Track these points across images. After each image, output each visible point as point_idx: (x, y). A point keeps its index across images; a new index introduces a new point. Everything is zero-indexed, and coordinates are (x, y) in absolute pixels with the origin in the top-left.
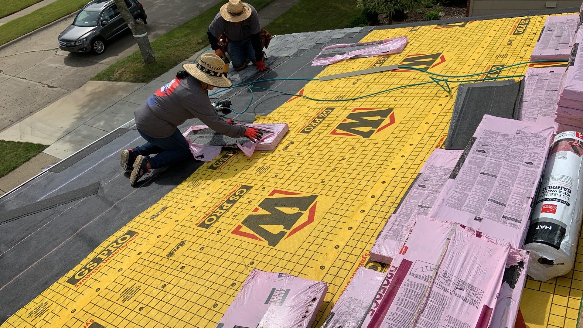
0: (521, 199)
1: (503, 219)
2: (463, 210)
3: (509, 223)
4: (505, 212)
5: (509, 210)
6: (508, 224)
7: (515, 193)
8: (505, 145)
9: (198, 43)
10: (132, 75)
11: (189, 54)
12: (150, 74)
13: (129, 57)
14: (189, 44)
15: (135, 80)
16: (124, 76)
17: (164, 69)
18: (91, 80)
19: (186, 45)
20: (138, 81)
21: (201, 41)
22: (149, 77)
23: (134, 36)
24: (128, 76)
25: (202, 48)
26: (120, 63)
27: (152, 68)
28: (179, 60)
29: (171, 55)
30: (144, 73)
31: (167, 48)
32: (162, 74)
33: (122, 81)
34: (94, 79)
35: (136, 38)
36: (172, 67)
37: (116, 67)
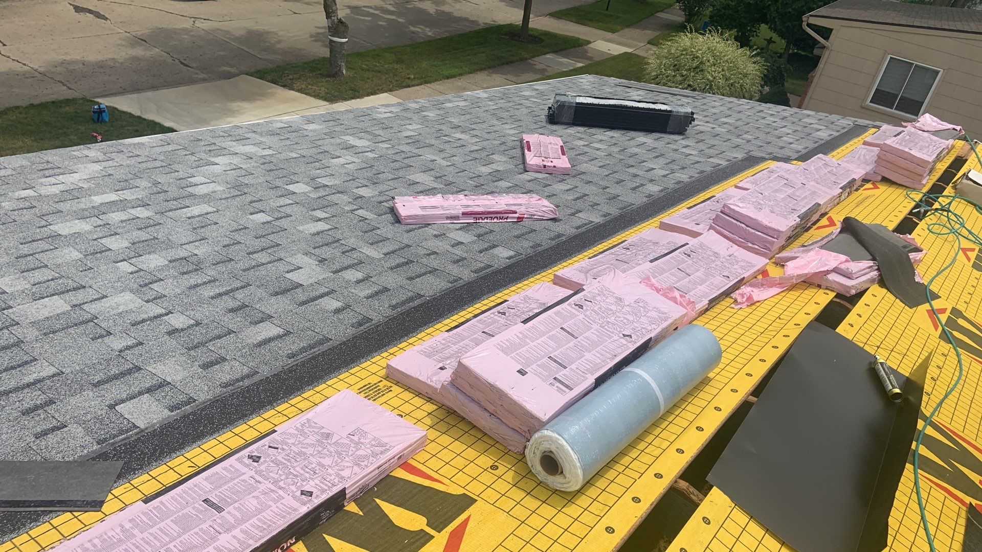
0: (588, 367)
1: (552, 381)
2: (511, 357)
3: (557, 387)
4: (560, 374)
5: (568, 374)
6: (555, 387)
7: (587, 360)
8: (611, 310)
9: (409, 78)
10: (310, 87)
11: (393, 86)
12: (336, 94)
13: (305, 63)
14: (395, 75)
15: (313, 94)
16: (298, 85)
17: (357, 94)
18: (247, 74)
19: (391, 75)
20: (317, 96)
21: (412, 77)
22: (335, 97)
23: (330, 37)
24: (303, 86)
25: (414, 86)
26: (292, 67)
27: (339, 87)
28: (378, 89)
29: (368, 80)
30: (328, 89)
31: (363, 70)
32: (353, 98)
33: (293, 90)
34: (251, 75)
35: (331, 41)
36: (368, 95)
37: (286, 70)
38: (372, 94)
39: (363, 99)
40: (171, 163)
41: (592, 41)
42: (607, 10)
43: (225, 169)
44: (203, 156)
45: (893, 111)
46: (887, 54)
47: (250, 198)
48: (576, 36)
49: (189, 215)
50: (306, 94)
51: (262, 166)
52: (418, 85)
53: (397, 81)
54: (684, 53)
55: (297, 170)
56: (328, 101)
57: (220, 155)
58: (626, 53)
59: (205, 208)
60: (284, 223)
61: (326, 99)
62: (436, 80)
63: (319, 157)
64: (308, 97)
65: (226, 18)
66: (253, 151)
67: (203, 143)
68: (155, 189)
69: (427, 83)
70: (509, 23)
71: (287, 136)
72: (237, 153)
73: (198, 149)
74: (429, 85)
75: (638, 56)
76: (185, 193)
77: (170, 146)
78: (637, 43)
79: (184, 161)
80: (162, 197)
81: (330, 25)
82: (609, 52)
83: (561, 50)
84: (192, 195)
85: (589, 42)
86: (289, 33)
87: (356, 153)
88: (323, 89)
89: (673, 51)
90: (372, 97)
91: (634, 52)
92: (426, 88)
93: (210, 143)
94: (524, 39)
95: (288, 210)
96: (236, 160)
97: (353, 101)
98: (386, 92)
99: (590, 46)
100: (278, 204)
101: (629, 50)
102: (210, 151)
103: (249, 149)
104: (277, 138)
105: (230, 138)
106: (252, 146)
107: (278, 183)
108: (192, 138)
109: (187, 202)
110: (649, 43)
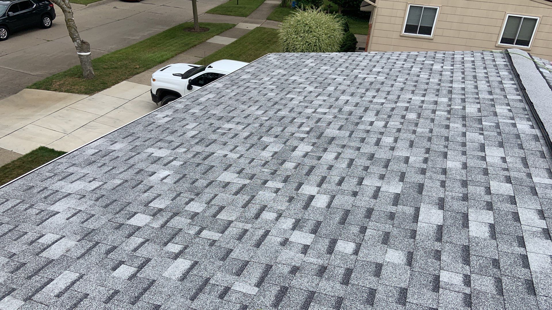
9: (136, 68)
10: (73, 87)
11: (128, 76)
12: (92, 88)
13: (65, 72)
14: (126, 68)
15: (77, 92)
16: (64, 88)
17: (106, 85)
18: (27, 88)
19: (124, 68)
20: (80, 92)
21: (138, 67)
22: (91, 90)
23: (78, 53)
24: (69, 88)
25: (141, 72)
26: (57, 76)
27: (93, 83)
28: (119, 79)
29: (111, 75)
30: (86, 86)
31: (104, 69)
32: (104, 89)
33: (62, 91)
34: (30, 88)
35: (80, 55)
36: (114, 85)
37: (53, 79)
38: (116, 84)
39: (111, 88)
40: (17, 224)
41: (236, 24)
42: (238, 4)
43: (67, 217)
44: (42, 206)
45: (417, 35)
46: (408, 4)
47: (103, 248)
48: (226, 22)
49: (57, 292)
50: (72, 93)
51: (98, 203)
52: (143, 71)
53: (129, 71)
54: (299, 23)
55: (129, 199)
56: (88, 94)
57: (56, 202)
58: (257, 27)
59: (69, 276)
60: (148, 272)
61: (86, 93)
62: (154, 66)
63: (139, 177)
64: (74, 95)
65: (3, 54)
66: (81, 187)
67: (35, 191)
68: (12, 264)
69: (149, 69)
70: (185, 22)
71: (102, 162)
72: (70, 194)
73: (34, 200)
74: (150, 70)
75: (265, 28)
76: (42, 262)
77: (9, 202)
78: (261, 20)
79: (27, 218)
80: (22, 274)
81: (77, 46)
82: (247, 29)
83: (221, 32)
84: (50, 262)
85: (235, 25)
86: (48, 54)
87: (165, 165)
88: (82, 87)
89: (292, 23)
90: (116, 85)
91: (261, 26)
92: (149, 72)
93: (42, 189)
94: (197, 30)
95: (143, 252)
96: (72, 203)
97: (105, 91)
98: (125, 80)
99: (236, 27)
100: (132, 248)
101: (259, 26)
102: (45, 198)
103: (79, 186)
104: (94, 167)
105: (56, 178)
106: (78, 182)
107: (120, 219)
108: (25, 187)
109: (48, 273)
110: (267, 19)
